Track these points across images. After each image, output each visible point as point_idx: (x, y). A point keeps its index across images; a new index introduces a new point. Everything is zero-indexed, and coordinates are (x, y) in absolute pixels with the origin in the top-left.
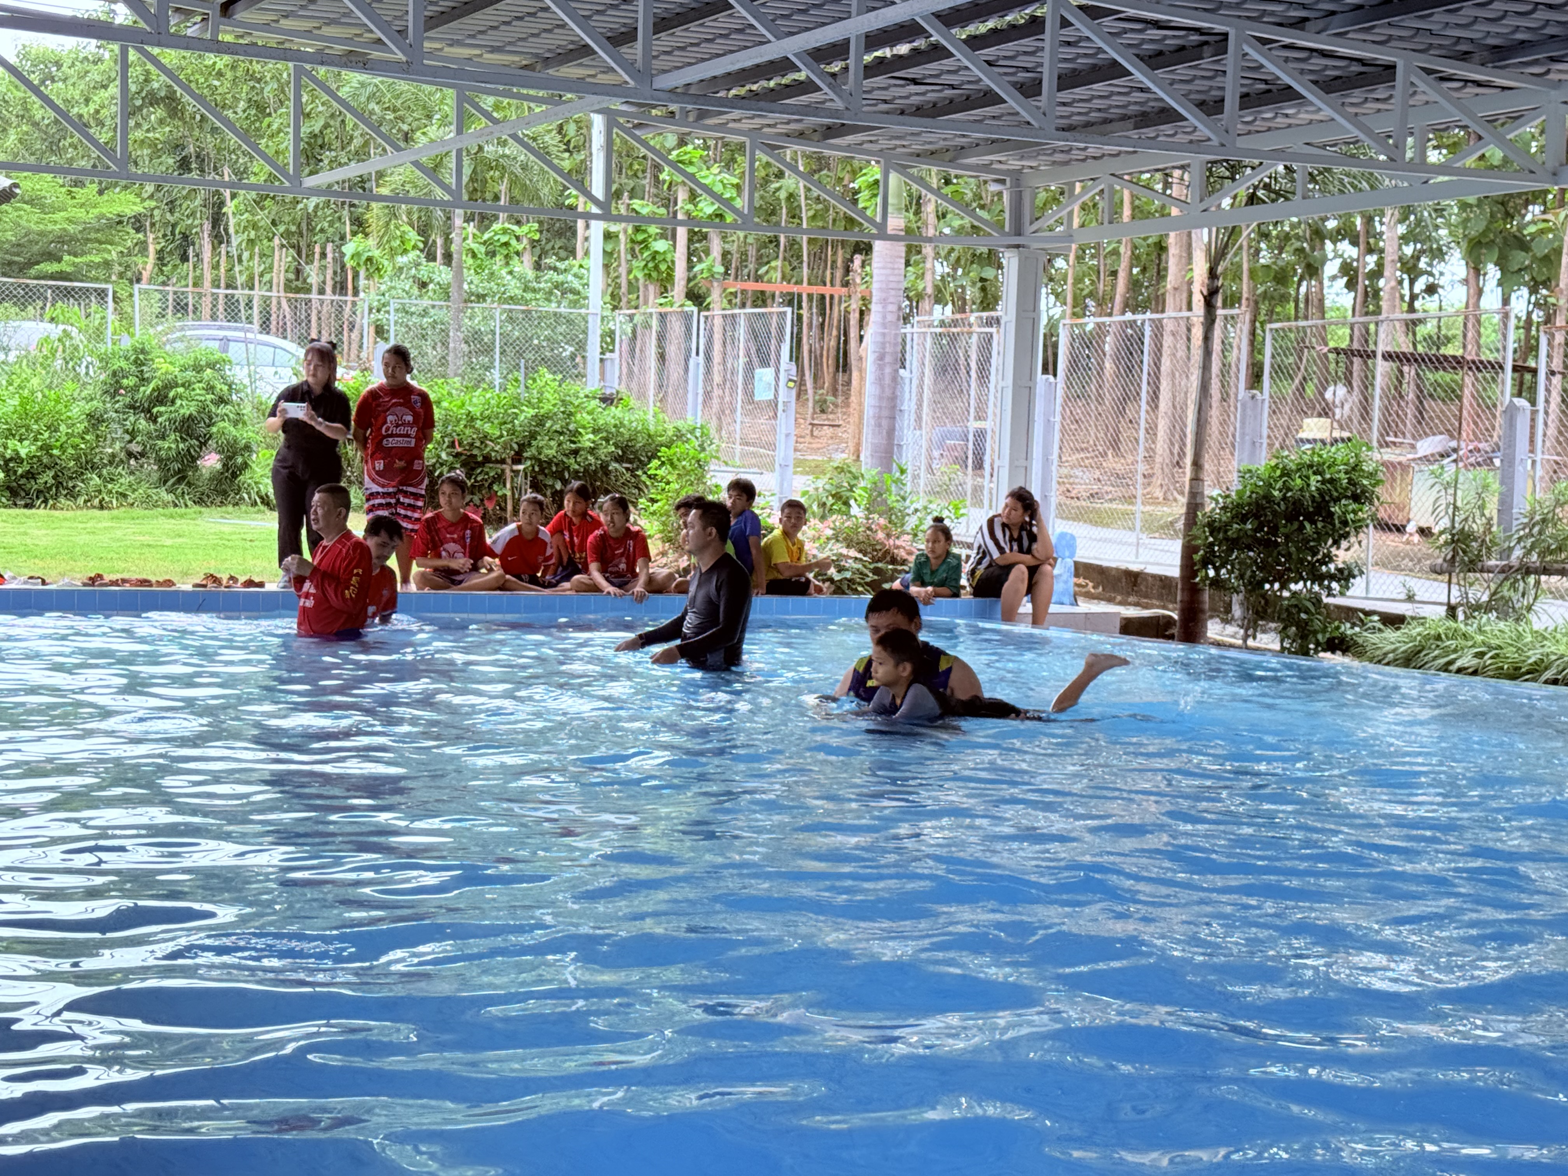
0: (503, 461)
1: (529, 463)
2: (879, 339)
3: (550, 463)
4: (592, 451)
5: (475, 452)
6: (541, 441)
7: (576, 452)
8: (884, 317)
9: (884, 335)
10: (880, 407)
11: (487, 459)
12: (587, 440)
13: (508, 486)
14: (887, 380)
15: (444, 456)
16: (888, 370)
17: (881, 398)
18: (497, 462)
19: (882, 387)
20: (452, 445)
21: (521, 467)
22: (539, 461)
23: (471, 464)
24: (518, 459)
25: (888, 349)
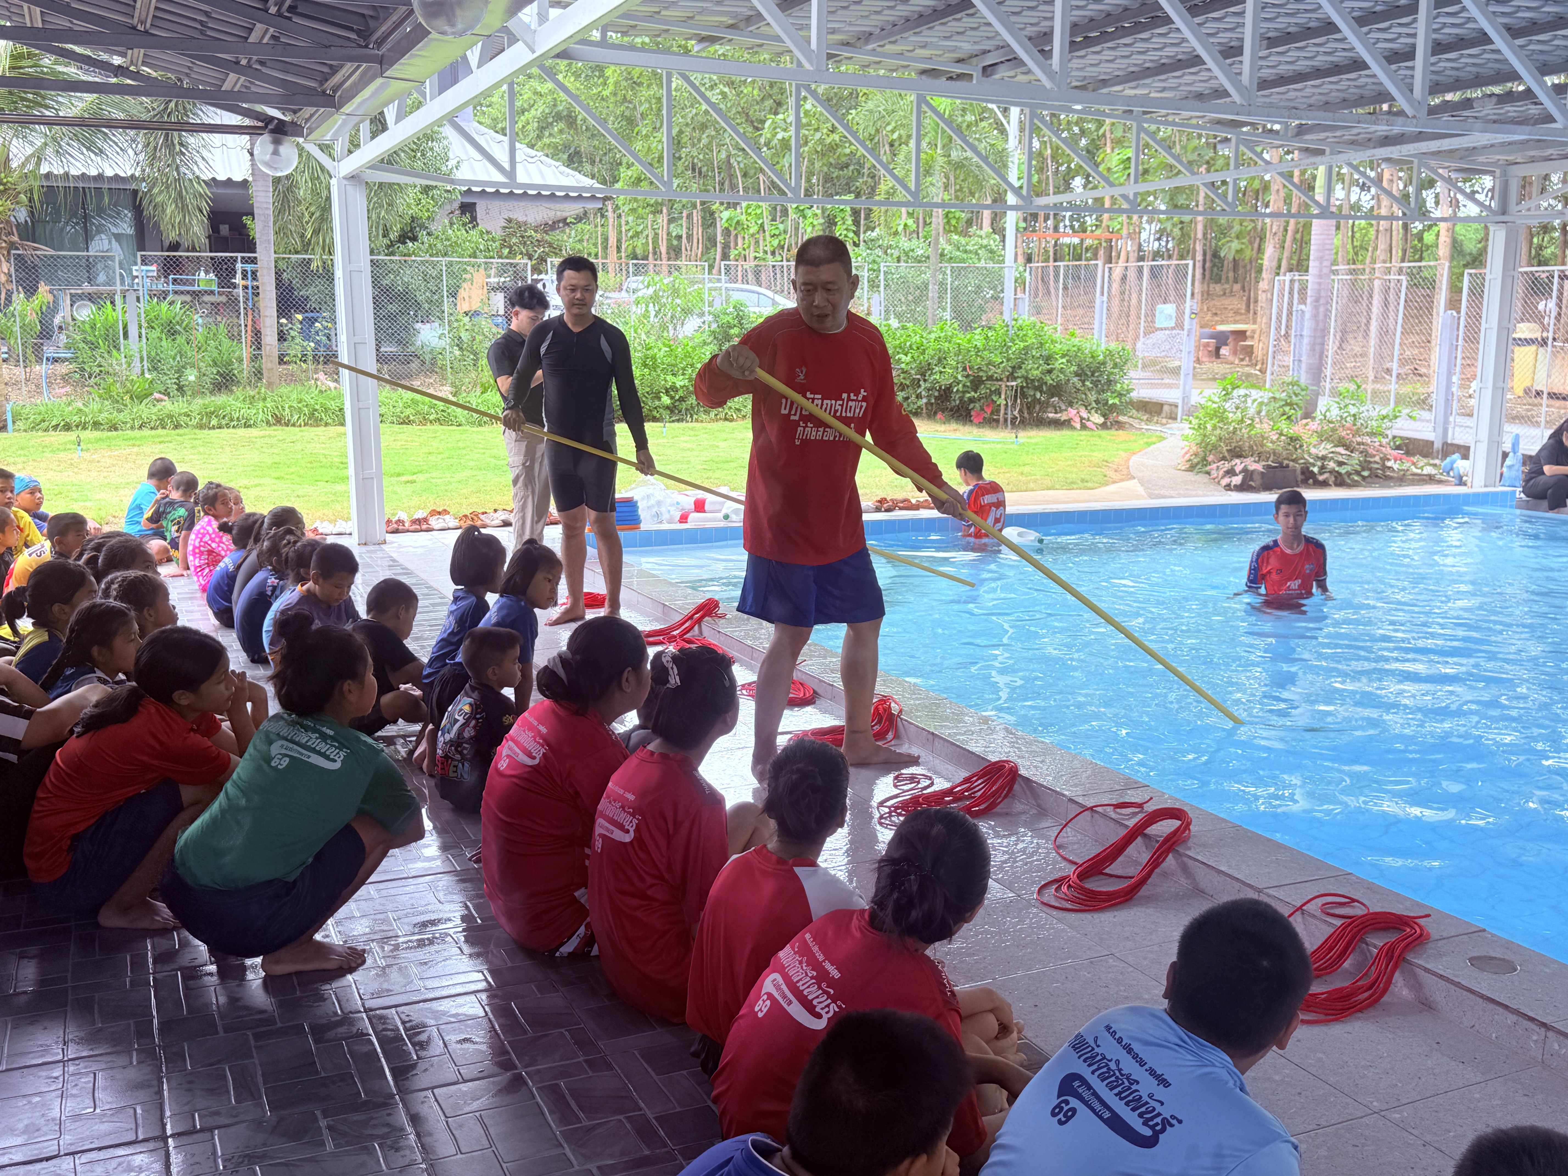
0: (1001, 380)
1: (1019, 381)
2: (1316, 287)
3: (1033, 381)
4: (1061, 371)
5: (981, 374)
6: (1029, 364)
7: (1050, 372)
8: (1321, 270)
9: (1320, 284)
10: (1315, 337)
11: (990, 378)
12: (1059, 363)
13: (1003, 396)
14: (1321, 317)
15: (960, 378)
16: (1322, 309)
17: (1315, 330)
18: (997, 380)
19: (1317, 323)
20: (964, 369)
21: (1014, 383)
22: (1026, 378)
23: (976, 383)
24: (1012, 377)
25: (1323, 294)
